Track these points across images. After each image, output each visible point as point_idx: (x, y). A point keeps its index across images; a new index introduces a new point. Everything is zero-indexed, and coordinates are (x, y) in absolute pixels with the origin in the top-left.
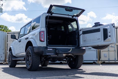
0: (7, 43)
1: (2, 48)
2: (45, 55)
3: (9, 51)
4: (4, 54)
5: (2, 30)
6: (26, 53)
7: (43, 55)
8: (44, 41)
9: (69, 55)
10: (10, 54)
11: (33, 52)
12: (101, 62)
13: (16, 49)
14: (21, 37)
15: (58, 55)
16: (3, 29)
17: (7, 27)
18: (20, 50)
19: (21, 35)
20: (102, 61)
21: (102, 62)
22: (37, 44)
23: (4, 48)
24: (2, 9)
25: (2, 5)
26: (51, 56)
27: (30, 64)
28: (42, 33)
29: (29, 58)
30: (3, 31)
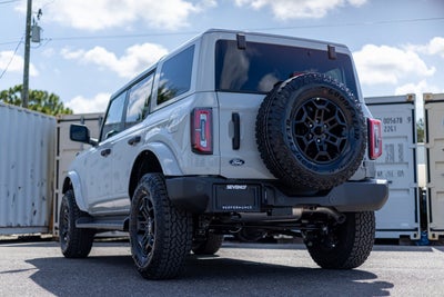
0: (57, 158)
1: (37, 179)
2: (215, 211)
3: (64, 192)
4: (45, 203)
5: (39, 109)
6: (133, 203)
7: (208, 211)
8: (210, 153)
9: (318, 209)
10: (68, 204)
11: (163, 197)
12: (434, 236)
13: (92, 184)
14: (110, 135)
15: (269, 214)
16: (43, 103)
17: (57, 99)
18: (107, 186)
19: (110, 125)
20: (437, 234)
21: (437, 238)
22: (181, 165)
23: (45, 177)
24: (39, 28)
25: (40, 12)
26: (240, 216)
27: (150, 249)
28: (203, 117)
29: (143, 226)
30: (43, 111)
